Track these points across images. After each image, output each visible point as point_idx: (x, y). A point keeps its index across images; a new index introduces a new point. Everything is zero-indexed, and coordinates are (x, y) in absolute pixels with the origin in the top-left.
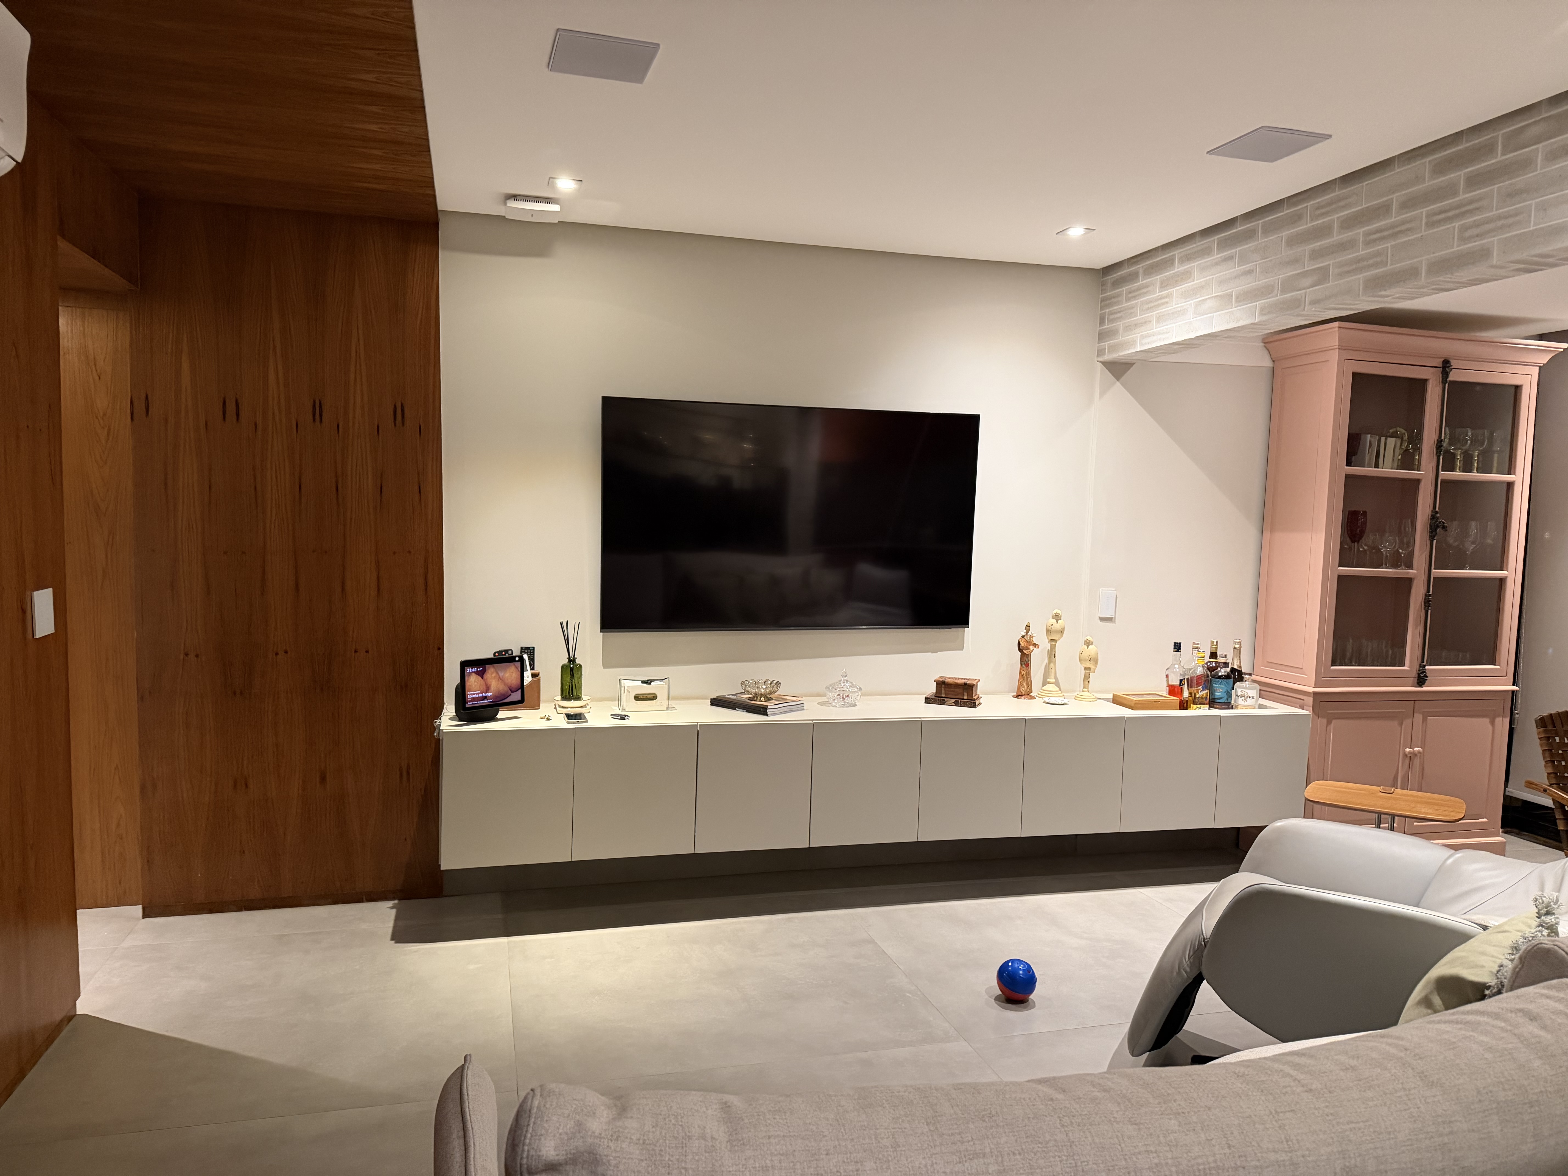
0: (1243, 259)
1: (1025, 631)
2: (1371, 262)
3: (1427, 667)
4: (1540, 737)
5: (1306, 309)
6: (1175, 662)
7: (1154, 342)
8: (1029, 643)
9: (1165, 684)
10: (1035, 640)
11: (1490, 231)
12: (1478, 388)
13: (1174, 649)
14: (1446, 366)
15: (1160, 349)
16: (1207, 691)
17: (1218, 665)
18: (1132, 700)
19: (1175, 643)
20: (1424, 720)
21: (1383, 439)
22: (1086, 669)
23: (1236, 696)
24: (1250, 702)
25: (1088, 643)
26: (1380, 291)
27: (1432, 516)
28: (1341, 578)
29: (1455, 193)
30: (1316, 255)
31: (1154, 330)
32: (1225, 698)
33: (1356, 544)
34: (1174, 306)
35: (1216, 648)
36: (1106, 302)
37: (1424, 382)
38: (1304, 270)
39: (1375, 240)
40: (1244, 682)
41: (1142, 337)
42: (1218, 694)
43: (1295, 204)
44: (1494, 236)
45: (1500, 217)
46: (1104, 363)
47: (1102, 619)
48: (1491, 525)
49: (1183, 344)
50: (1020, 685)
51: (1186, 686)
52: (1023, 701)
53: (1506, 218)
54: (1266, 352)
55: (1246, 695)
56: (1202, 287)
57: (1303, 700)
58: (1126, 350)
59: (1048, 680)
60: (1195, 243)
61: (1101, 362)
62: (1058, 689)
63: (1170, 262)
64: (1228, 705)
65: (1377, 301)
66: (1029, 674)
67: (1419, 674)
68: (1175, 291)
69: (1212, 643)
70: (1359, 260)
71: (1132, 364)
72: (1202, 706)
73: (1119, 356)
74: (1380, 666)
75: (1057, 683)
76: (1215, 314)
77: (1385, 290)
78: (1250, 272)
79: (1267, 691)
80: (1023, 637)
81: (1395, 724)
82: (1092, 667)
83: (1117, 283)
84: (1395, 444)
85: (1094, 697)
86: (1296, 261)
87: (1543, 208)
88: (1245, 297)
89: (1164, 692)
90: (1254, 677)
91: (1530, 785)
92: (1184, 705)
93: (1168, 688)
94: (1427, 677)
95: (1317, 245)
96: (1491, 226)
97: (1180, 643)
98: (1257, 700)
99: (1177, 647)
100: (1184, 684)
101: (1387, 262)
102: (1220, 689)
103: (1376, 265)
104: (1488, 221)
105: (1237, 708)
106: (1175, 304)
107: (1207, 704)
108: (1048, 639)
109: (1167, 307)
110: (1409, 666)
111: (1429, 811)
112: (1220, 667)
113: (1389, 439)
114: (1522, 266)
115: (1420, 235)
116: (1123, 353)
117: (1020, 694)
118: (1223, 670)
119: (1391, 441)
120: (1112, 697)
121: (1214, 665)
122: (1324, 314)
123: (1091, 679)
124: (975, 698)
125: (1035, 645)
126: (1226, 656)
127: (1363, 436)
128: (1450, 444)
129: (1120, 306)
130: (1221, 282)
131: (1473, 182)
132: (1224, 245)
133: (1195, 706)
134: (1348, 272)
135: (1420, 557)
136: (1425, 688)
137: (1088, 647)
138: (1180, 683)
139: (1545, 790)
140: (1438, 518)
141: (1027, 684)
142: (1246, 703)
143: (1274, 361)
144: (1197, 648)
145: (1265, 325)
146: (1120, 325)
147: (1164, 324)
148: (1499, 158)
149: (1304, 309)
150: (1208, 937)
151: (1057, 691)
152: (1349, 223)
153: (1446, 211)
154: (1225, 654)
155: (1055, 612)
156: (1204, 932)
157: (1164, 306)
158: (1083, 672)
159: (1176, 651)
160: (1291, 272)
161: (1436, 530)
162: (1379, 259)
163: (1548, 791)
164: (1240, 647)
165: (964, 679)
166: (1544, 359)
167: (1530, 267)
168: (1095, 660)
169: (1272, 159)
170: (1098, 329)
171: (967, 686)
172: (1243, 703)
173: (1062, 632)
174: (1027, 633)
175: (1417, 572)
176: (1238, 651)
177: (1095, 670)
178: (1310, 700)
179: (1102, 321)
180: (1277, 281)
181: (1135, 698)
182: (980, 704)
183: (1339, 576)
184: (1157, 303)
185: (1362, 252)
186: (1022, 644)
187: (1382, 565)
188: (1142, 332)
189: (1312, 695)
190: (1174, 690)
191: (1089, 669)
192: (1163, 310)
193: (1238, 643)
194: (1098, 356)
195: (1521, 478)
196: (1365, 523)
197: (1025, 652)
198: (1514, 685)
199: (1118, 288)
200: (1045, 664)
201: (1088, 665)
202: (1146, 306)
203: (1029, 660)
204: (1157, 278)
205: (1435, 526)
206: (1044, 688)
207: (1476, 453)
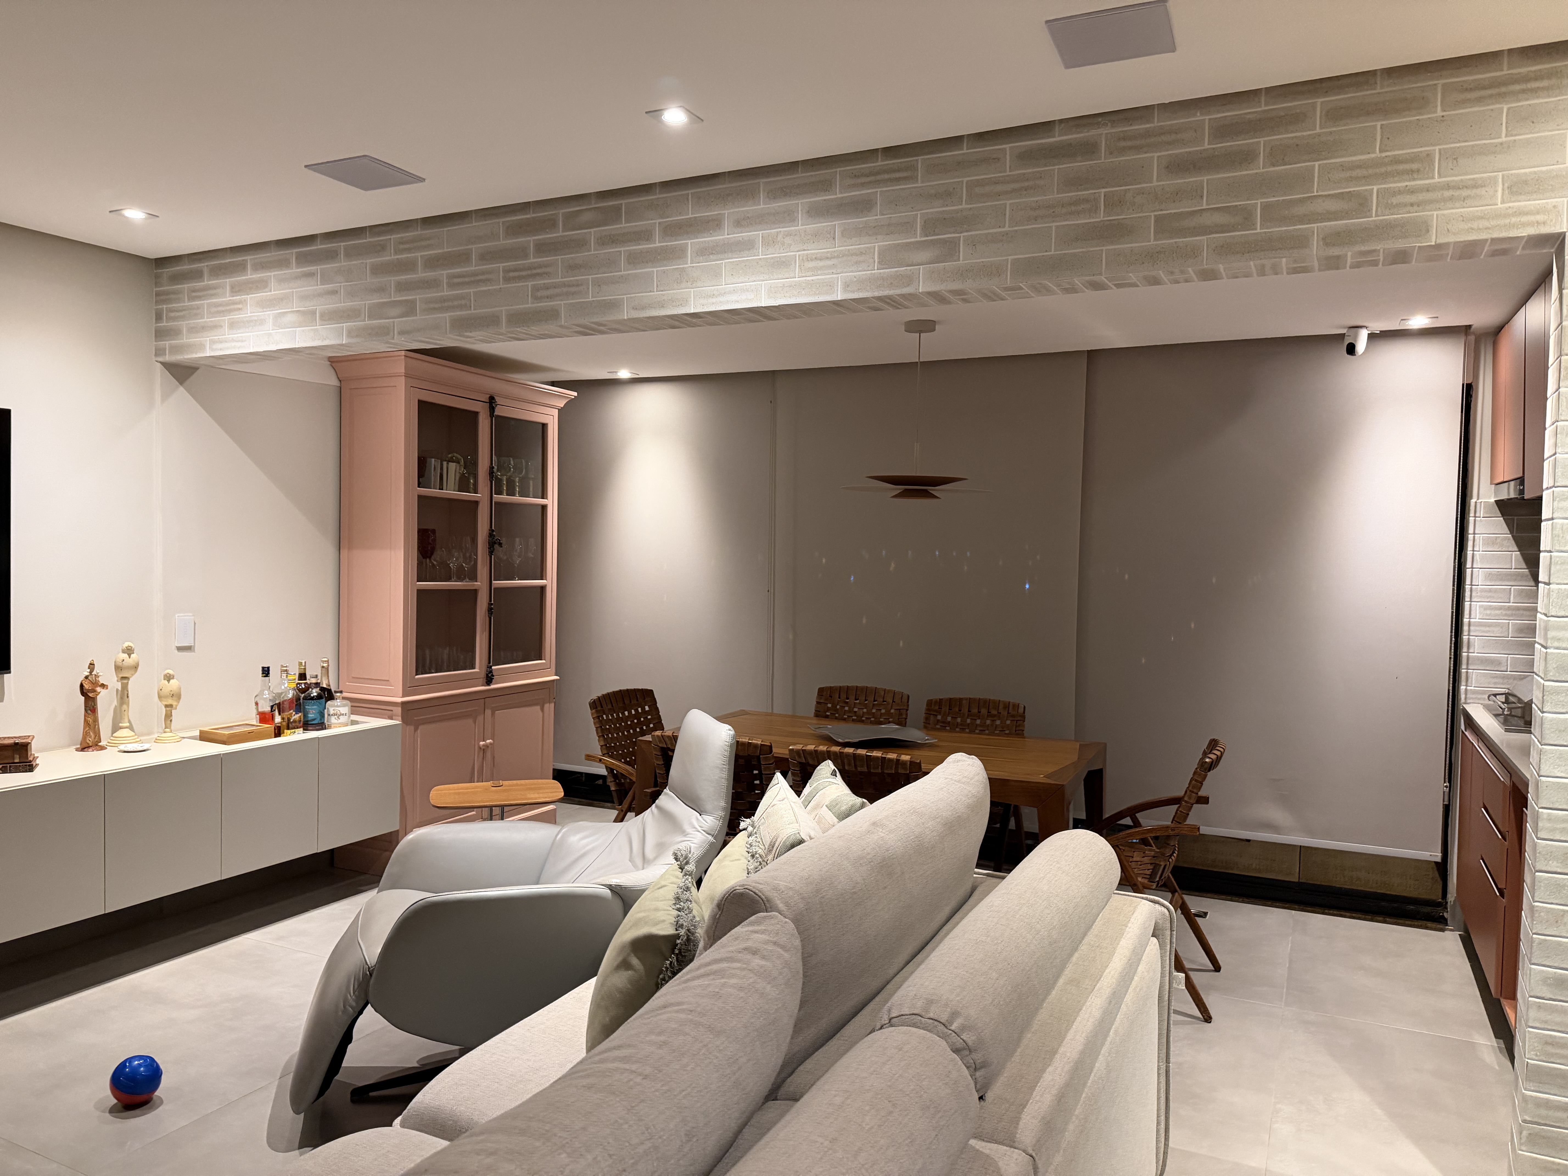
0: (325, 279)
1: (89, 670)
2: (456, 303)
3: (493, 667)
4: (594, 717)
5: (395, 338)
6: (264, 688)
7: (228, 348)
8: (96, 684)
9: (255, 712)
10: (101, 680)
11: (557, 295)
12: (513, 422)
13: (262, 674)
14: (492, 402)
15: (233, 358)
16: (300, 714)
17: (308, 687)
18: (224, 735)
19: (263, 668)
20: (493, 714)
21: (445, 463)
22: (166, 706)
23: (329, 715)
24: (343, 719)
25: (168, 678)
26: (466, 331)
27: (489, 533)
28: (421, 593)
29: (526, 256)
30: (402, 287)
31: (227, 336)
32: (318, 719)
33: (428, 560)
34: (249, 315)
35: (305, 669)
36: (161, 297)
37: (476, 414)
38: (390, 300)
39: (459, 284)
40: (335, 701)
41: (213, 342)
42: (311, 716)
43: (379, 234)
44: (562, 300)
45: (564, 285)
46: (164, 364)
47: (180, 649)
48: (532, 541)
49: (263, 355)
50: (86, 735)
51: (277, 712)
52: (90, 754)
53: (569, 286)
54: (332, 371)
55: (338, 713)
56: (282, 299)
57: (392, 711)
58: (192, 353)
59: (120, 724)
60: (271, 252)
61: (161, 362)
62: (133, 734)
63: (241, 268)
64: (322, 726)
65: (461, 340)
66: (96, 720)
67: (487, 675)
68: (250, 298)
69: (300, 664)
70: (443, 300)
71: (196, 369)
72: (296, 730)
73: (185, 359)
74: (454, 671)
75: (131, 728)
76: (297, 329)
77: (471, 332)
78: (334, 292)
79: (359, 706)
80: (86, 677)
81: (470, 721)
82: (174, 703)
83: (177, 278)
84: (456, 468)
85: (178, 737)
86: (381, 289)
87: (598, 283)
88: (330, 317)
89: (255, 721)
90: (345, 695)
91: (589, 757)
92: (278, 733)
93: (258, 716)
94: (494, 676)
95: (403, 277)
96: (557, 291)
97: (268, 668)
98: (349, 717)
99: (266, 672)
100: (274, 710)
101: (471, 307)
102: (312, 712)
103: (461, 307)
104: (555, 286)
105: (330, 727)
106: (250, 311)
107: (300, 727)
108: (117, 677)
109: (240, 314)
110: (478, 669)
111: (537, 796)
112: (311, 688)
113: (450, 463)
114: (582, 329)
115: (499, 287)
116: (189, 356)
117: (87, 745)
118: (314, 691)
119: (452, 465)
120: (198, 734)
121: (303, 687)
122: (411, 344)
123: (173, 718)
124: (31, 759)
125: (103, 686)
126: (316, 676)
127: (428, 460)
128: (498, 470)
129: (182, 305)
130: (304, 298)
131: (542, 248)
132: (303, 259)
133: (289, 731)
134: (434, 309)
135: (483, 571)
136: (493, 686)
137: (169, 681)
138: (272, 708)
139: (600, 760)
140: (494, 536)
141: (95, 733)
142: (340, 721)
143: (340, 381)
144: (286, 671)
145: (351, 347)
146: (184, 324)
147: (239, 331)
148: (559, 233)
149: (393, 338)
150: (373, 965)
151: (133, 736)
152: (432, 263)
153: (521, 270)
154: (315, 674)
155: (126, 644)
156: (368, 961)
157: (237, 313)
158: (164, 709)
159: (265, 676)
160: (376, 299)
161: (493, 546)
162: (463, 302)
163: (603, 761)
164: (328, 665)
165: (12, 738)
166: (561, 404)
167: (586, 331)
168: (177, 696)
169: (366, 188)
170: (154, 325)
171: (18, 747)
172: (336, 721)
173: (136, 667)
174: (91, 672)
175: (481, 584)
176: (325, 670)
177: (176, 706)
178: (399, 710)
179: (159, 317)
180: (364, 306)
181: (226, 732)
182: (37, 765)
183: (418, 590)
184: (228, 308)
185: (446, 293)
186: (86, 686)
187: (451, 579)
188: (212, 336)
189: (400, 705)
190: (264, 718)
191: (171, 706)
192: (236, 316)
193: (326, 661)
194: (156, 355)
195: (552, 502)
196: (434, 540)
197: (91, 695)
198: (556, 675)
199: (177, 284)
200: (113, 707)
201: (170, 702)
202: (214, 309)
203: (95, 704)
204: (228, 281)
205: (493, 543)
206: (115, 735)
207: (517, 479)
